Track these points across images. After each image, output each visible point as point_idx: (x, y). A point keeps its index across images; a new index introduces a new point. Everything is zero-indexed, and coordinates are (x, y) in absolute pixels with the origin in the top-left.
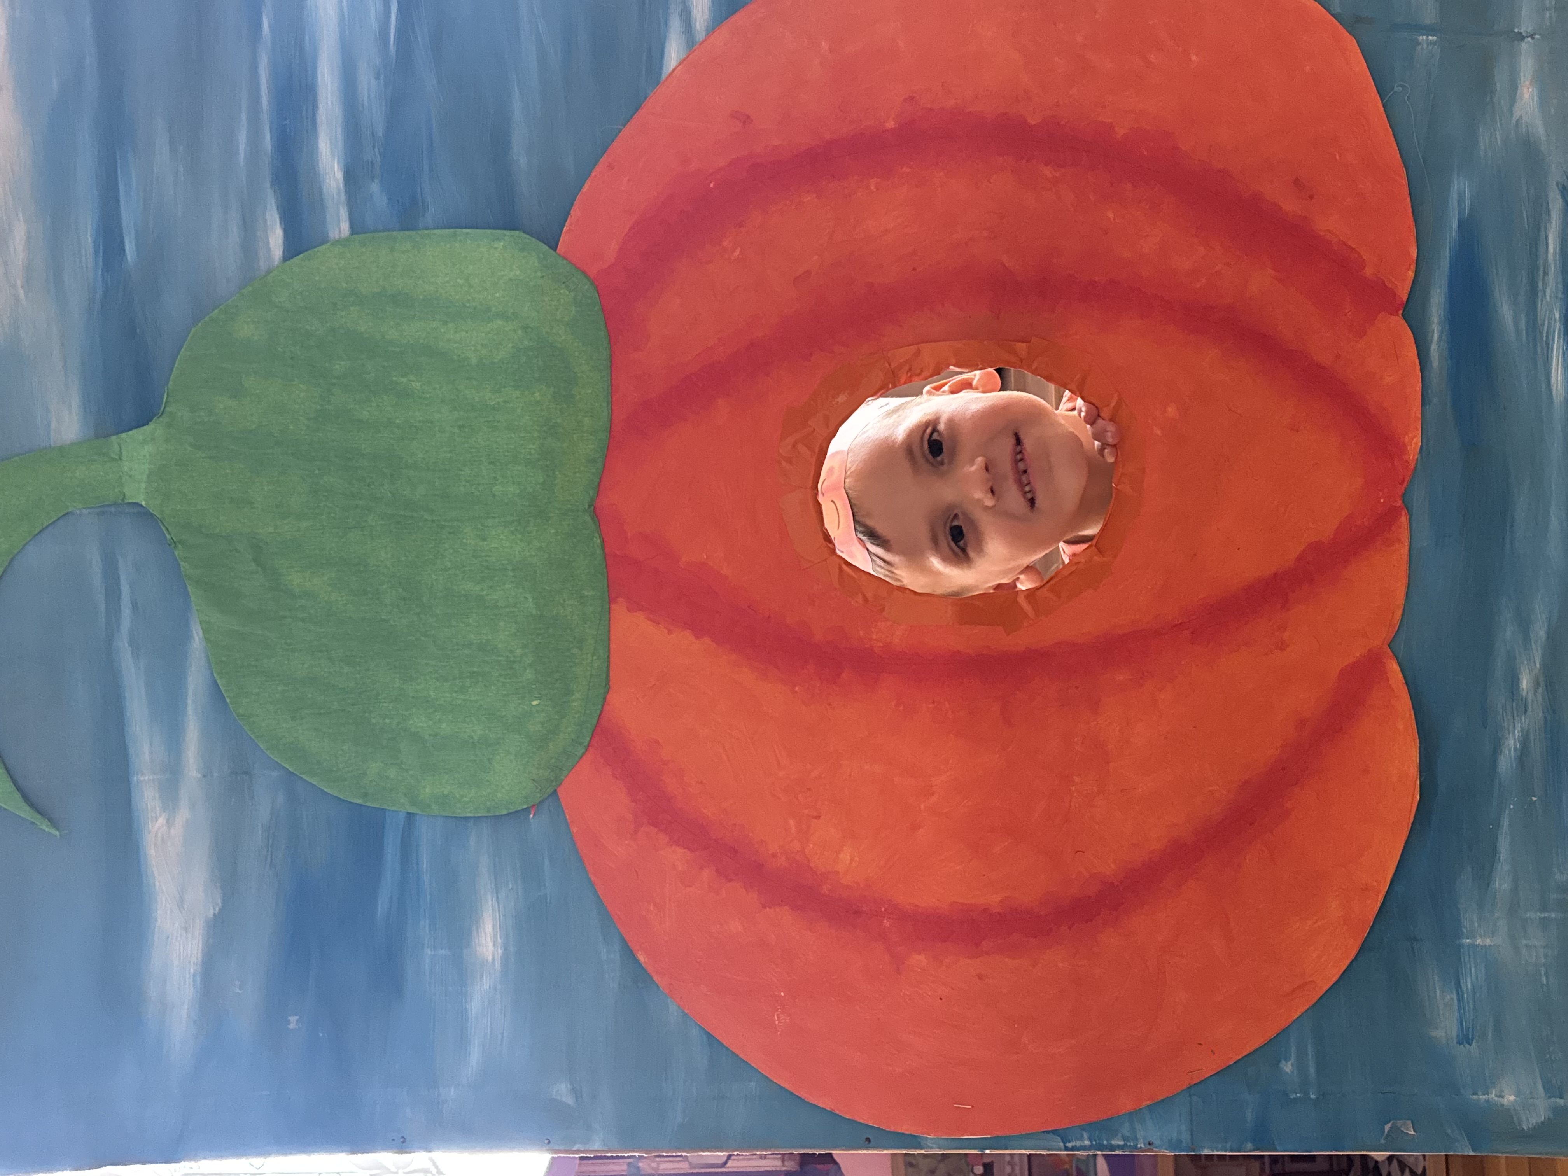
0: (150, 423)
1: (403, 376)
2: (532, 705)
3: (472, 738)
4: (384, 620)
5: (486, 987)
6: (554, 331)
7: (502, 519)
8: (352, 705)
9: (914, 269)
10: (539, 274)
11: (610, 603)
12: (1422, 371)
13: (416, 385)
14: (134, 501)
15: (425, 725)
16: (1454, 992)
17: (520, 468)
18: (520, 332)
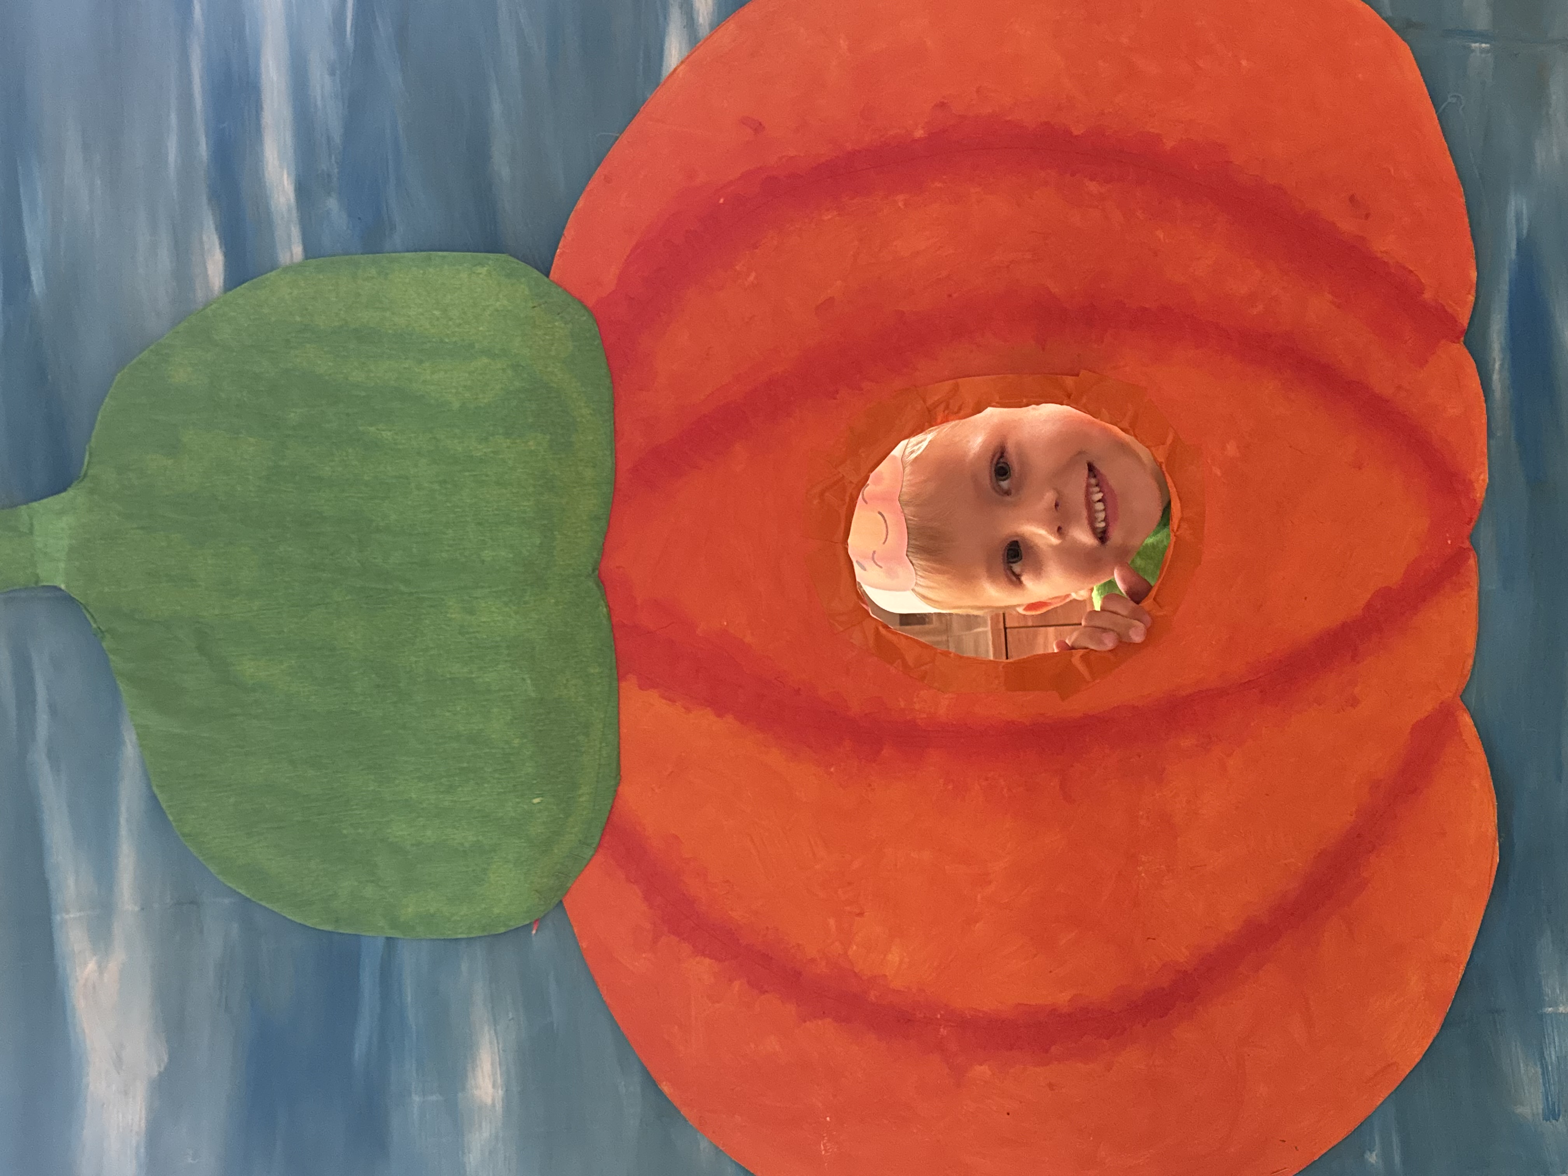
0: (69, 489)
1: (371, 425)
2: (534, 804)
3: (462, 844)
4: (353, 712)
5: (486, 1134)
6: (549, 369)
7: (494, 590)
8: (319, 815)
9: (950, 296)
10: (531, 304)
11: (618, 681)
12: (1486, 401)
13: (387, 435)
14: (52, 584)
15: (406, 833)
16: (1539, 1066)
17: (512, 529)
18: (510, 372)
